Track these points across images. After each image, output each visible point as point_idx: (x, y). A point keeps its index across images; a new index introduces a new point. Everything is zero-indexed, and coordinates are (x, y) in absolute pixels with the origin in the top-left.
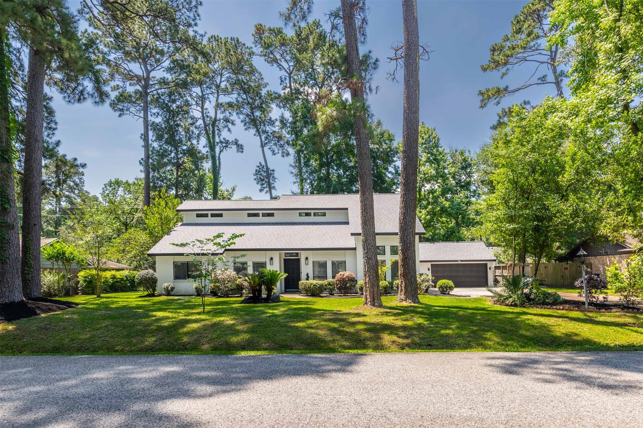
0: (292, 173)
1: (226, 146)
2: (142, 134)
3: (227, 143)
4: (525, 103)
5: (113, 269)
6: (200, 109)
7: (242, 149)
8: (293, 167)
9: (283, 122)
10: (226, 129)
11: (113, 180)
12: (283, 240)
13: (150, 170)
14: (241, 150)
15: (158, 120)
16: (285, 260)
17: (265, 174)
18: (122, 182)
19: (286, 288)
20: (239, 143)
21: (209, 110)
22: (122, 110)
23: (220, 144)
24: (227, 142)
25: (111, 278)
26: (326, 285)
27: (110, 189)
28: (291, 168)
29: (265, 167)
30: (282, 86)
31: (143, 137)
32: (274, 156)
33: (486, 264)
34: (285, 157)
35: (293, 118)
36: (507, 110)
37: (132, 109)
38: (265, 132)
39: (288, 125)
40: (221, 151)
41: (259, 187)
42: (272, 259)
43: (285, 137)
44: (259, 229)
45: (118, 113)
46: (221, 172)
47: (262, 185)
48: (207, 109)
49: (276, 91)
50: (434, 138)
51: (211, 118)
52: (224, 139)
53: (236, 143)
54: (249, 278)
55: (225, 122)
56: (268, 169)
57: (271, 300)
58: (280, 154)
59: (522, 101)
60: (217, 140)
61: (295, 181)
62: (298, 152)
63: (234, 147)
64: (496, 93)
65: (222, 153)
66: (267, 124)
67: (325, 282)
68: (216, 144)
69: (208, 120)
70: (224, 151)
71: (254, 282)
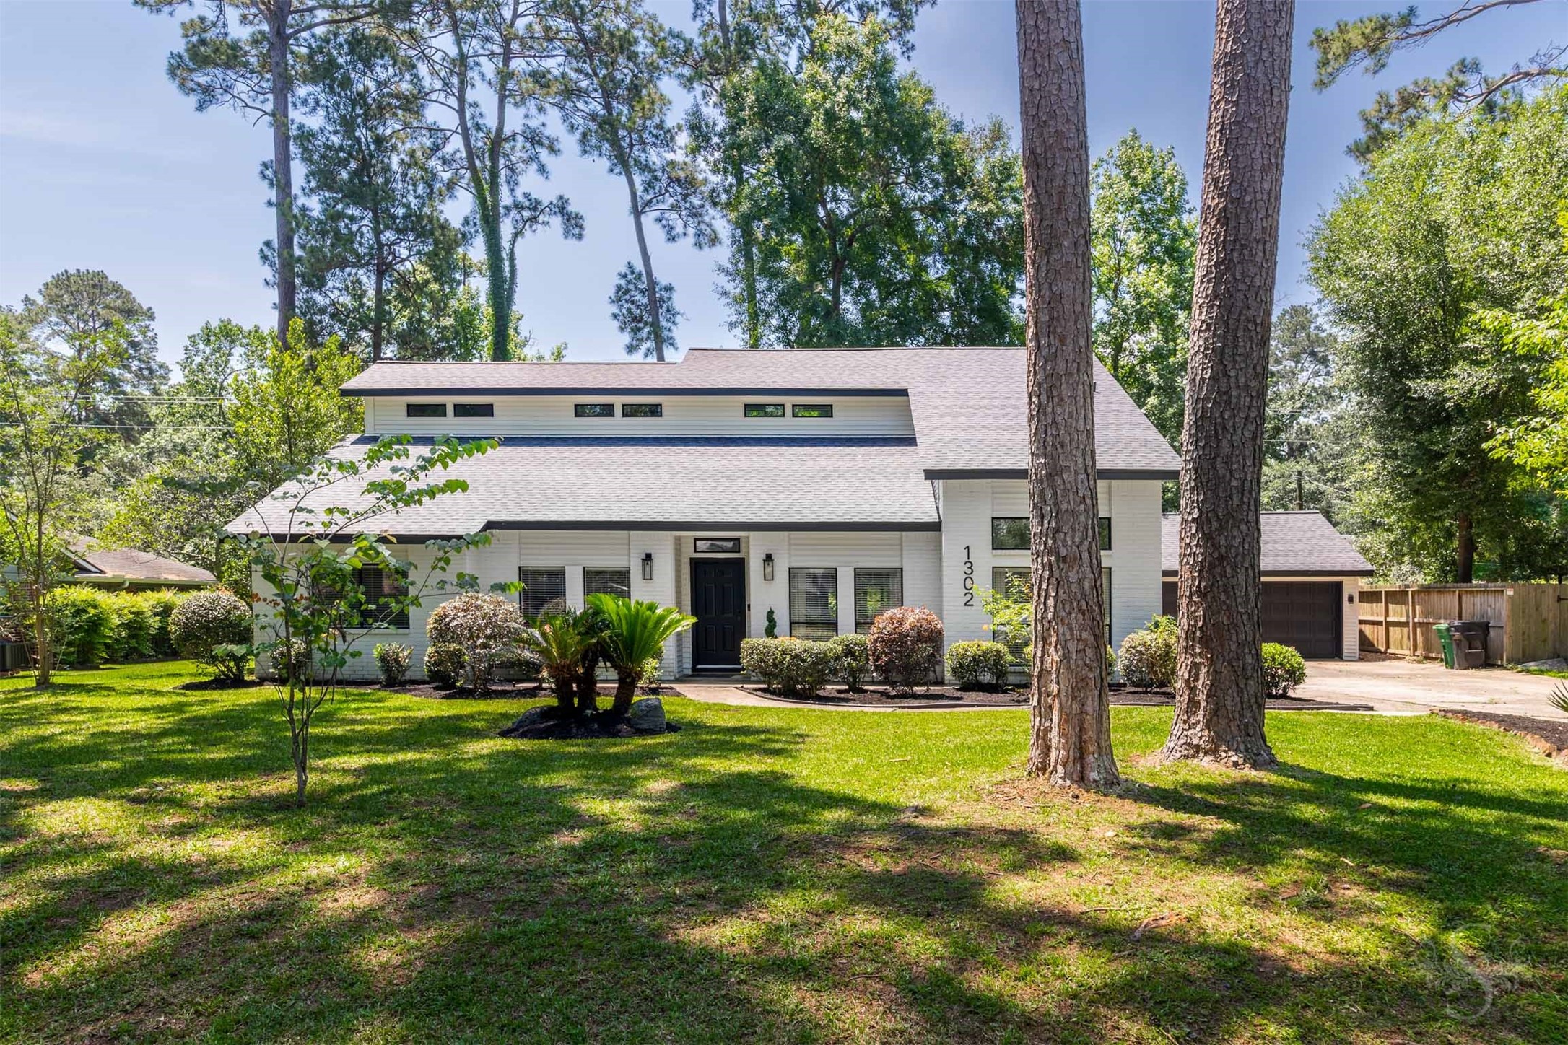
0: (725, 293)
1: (534, 220)
2: (265, 165)
3: (535, 209)
4: (1464, 67)
5: (169, 586)
6: (453, 102)
7: (581, 227)
8: (728, 274)
9: (697, 128)
10: (534, 166)
11: (215, 324)
12: (689, 493)
13: (297, 281)
14: (577, 231)
15: (315, 122)
16: (695, 564)
17: (645, 301)
18: (240, 329)
19: (697, 659)
20: (571, 208)
21: (483, 109)
22: (207, 90)
23: (513, 213)
24: (535, 206)
25: (156, 614)
26: (837, 658)
27: (208, 350)
28: (723, 280)
29: (644, 278)
30: (698, 23)
31: (269, 173)
32: (671, 245)
33: (1339, 586)
34: (706, 248)
35: (730, 114)
36: (1394, 99)
37: (241, 87)
38: (646, 168)
39: (715, 140)
40: (517, 234)
41: (626, 338)
42: (648, 558)
43: (706, 181)
44: (610, 458)
45: (193, 100)
46: (517, 297)
47: (636, 331)
48: (475, 105)
49: (676, 30)
50: (1171, 181)
51: (489, 132)
52: (527, 196)
53: (561, 207)
54: (544, 635)
55: (528, 145)
56: (652, 283)
57: (628, 721)
58: (691, 240)
59: (1455, 61)
60: (505, 198)
61: (734, 318)
62: (744, 224)
63: (557, 221)
64: (1374, 30)
65: (519, 239)
66: (651, 140)
67: (831, 646)
68: (502, 211)
69: (479, 141)
70: (528, 233)
71: (563, 648)
